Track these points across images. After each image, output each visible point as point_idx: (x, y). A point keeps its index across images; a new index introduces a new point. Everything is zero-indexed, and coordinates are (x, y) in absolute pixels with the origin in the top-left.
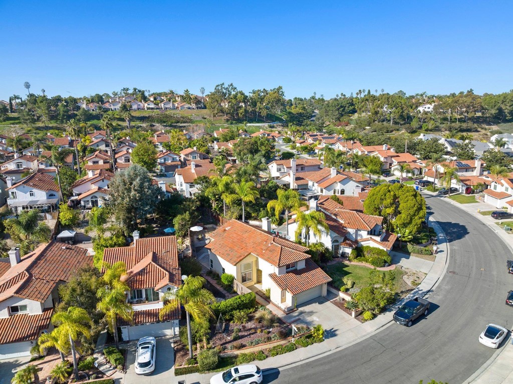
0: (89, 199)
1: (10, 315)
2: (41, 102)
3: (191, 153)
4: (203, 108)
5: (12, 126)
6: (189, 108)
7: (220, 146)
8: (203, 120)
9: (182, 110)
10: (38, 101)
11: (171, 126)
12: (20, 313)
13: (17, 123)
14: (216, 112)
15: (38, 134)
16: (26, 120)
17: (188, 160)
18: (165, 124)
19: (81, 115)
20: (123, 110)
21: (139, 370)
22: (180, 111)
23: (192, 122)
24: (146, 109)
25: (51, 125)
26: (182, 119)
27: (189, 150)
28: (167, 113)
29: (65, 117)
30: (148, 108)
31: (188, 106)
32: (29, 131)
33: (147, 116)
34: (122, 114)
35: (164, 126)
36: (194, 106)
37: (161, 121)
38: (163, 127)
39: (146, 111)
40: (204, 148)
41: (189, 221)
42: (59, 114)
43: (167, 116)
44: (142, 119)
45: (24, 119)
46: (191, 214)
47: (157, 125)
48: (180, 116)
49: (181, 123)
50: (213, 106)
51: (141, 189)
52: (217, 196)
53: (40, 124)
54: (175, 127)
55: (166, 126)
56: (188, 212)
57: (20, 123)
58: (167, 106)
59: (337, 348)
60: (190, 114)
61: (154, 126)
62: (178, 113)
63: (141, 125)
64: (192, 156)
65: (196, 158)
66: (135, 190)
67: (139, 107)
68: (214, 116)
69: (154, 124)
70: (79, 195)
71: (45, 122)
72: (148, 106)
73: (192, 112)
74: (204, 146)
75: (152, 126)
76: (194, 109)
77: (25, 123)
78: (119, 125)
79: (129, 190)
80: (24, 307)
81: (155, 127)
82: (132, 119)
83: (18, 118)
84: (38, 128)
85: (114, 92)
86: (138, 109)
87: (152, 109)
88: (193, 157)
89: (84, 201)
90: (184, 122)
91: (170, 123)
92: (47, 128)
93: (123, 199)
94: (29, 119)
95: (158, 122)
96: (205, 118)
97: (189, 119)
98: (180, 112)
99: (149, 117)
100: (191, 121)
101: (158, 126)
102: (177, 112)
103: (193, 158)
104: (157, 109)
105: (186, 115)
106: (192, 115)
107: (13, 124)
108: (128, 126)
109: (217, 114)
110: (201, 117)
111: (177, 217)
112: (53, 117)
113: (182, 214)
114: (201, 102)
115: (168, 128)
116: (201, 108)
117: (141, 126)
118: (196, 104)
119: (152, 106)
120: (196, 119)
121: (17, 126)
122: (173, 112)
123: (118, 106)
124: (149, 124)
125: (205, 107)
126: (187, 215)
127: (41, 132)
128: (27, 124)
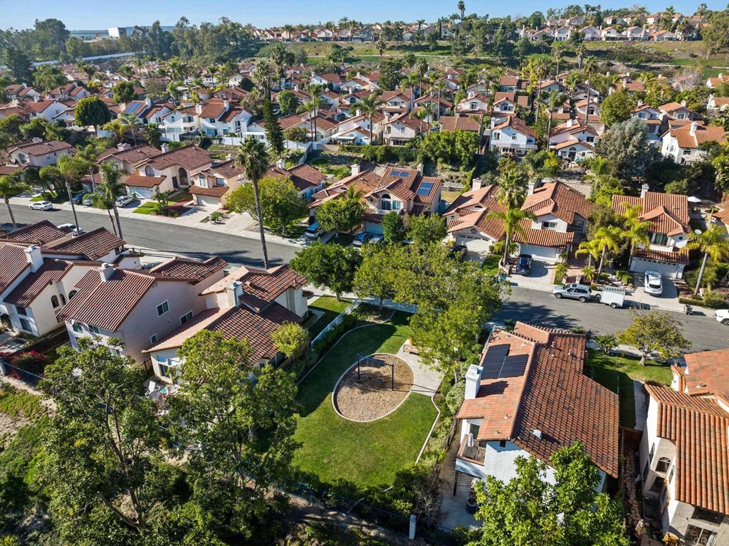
0: (568, 150)
1: (542, 228)
2: (478, 28)
3: (677, 111)
4: (694, 40)
5: (441, 56)
6: (671, 39)
7: (718, 103)
8: (691, 59)
9: (661, 41)
10: (474, 27)
11: (638, 66)
12: (549, 228)
13: (446, 54)
14: (718, 45)
15: (468, 68)
16: (458, 50)
17: (671, 119)
18: (630, 63)
19: (521, 46)
20: (574, 40)
21: (650, 290)
22: (655, 43)
23: (671, 62)
24: (604, 39)
25: (482, 58)
26: (656, 56)
27: (674, 105)
28: (634, 46)
30: (608, 38)
31: (669, 35)
32: (459, 64)
33: (605, 49)
34: (571, 45)
35: (627, 66)
36: (678, 34)
37: (625, 59)
38: (625, 68)
39: (603, 43)
40: (695, 105)
41: (685, 190)
42: (495, 44)
43: (633, 52)
44: (597, 54)
45: (455, 49)
46: (689, 182)
47: (618, 64)
48: (655, 51)
49: (655, 62)
50: (715, 37)
51: (640, 146)
52: (726, 168)
53: (471, 56)
54: (644, 68)
55: (630, 66)
56: (685, 181)
57: (449, 53)
58: (636, 36)
60: (671, 49)
61: (612, 65)
62: (652, 47)
64: (677, 115)
65: (682, 118)
66: (634, 146)
67: (595, 36)
68: (713, 53)
69: (613, 62)
70: (555, 144)
71: (477, 53)
72: (608, 35)
73: (676, 44)
74: (696, 101)
75: (610, 65)
76: (678, 40)
77: (455, 53)
78: (565, 62)
79: (627, 145)
80: (553, 225)
81: (614, 67)
82: (587, 53)
83: (449, 48)
84: (468, 61)
85: (551, 10)
86: (593, 39)
87: (613, 39)
88: (679, 115)
89: (562, 152)
90: (659, 62)
91: (637, 62)
92: (478, 61)
93: (618, 153)
94: (461, 49)
95: (620, 60)
96: (695, 56)
97: (667, 56)
98: (655, 46)
99: (608, 51)
100: (670, 60)
101: (619, 66)
102: (651, 45)
103: (679, 117)
104: (621, 39)
105: (664, 50)
106: (673, 51)
107: (442, 54)
108: (579, 64)
109: (718, 49)
110: (688, 54)
111: (672, 184)
112: (487, 48)
113: (679, 181)
114: (694, 29)
115: (633, 70)
116: (690, 39)
118: (684, 31)
119: (614, 34)
120: (679, 57)
121: (446, 57)
122: (643, 44)
123: (568, 35)
124: (606, 62)
125: (699, 38)
126: (684, 183)
127: (472, 66)
128: (457, 55)
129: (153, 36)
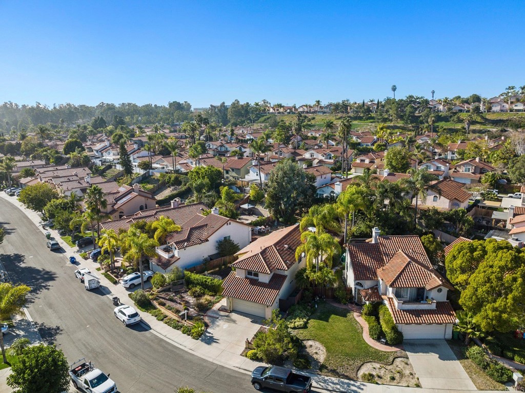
5: (370, 124)
29: (410, 118)
33: (505, 119)
39: (506, 114)
42: (405, 115)
44: (495, 123)
59: (191, 349)
61: (506, 131)
63: (491, 129)
64: (464, 168)
65: (468, 171)
69: (506, 129)
75: (504, 131)
81: (507, 133)
86: (502, 111)
88: (466, 169)
94: (381, 119)
101: (511, 131)
117: (489, 131)
121: (373, 124)
124: (500, 128)
129: (220, 110)
